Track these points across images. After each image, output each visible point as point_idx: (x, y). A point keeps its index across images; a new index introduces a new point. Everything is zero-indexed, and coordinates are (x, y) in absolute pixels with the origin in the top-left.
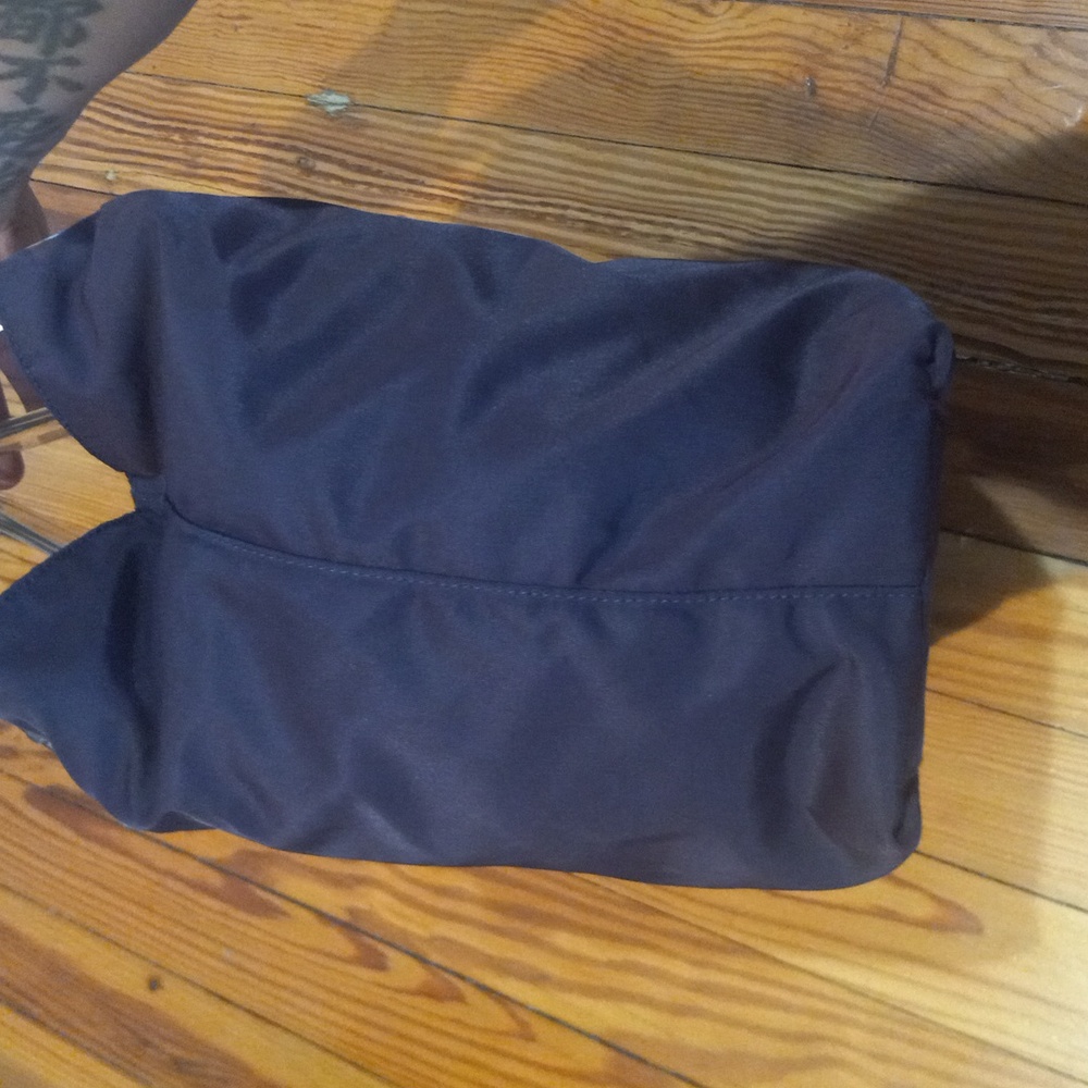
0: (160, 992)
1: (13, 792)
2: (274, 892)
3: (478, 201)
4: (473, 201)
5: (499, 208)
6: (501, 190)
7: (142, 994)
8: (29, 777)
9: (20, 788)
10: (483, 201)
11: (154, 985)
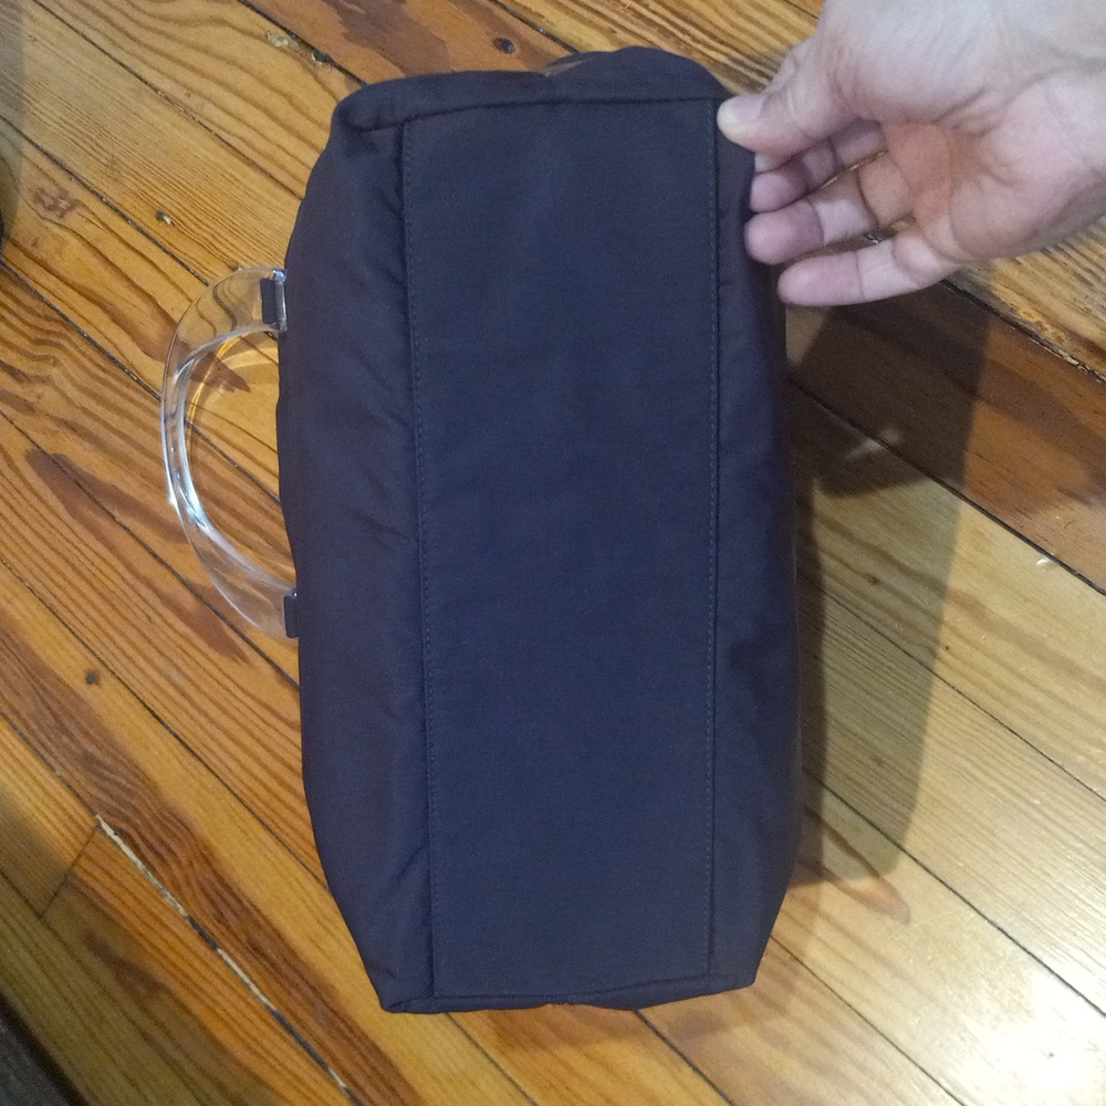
0: (94, 687)
1: (18, 447)
2: (243, 637)
3: (694, 44)
4: (691, 42)
5: (712, 59)
6: (722, 42)
7: (78, 684)
8: (39, 438)
9: (24, 445)
10: (700, 47)
11: (92, 678)
